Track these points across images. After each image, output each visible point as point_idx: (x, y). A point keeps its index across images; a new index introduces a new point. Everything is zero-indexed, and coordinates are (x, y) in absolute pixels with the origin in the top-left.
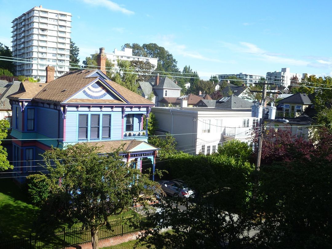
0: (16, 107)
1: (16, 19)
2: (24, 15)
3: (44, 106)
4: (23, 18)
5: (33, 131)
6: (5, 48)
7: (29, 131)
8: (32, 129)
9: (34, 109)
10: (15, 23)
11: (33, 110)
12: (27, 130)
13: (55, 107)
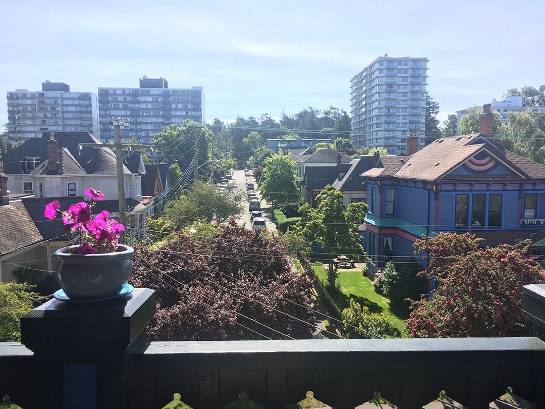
0: (373, 188)
1: (356, 77)
2: (366, 69)
3: (407, 185)
4: (364, 74)
5: (393, 215)
6: (343, 114)
7: (388, 215)
8: (392, 213)
9: (395, 188)
10: (355, 81)
11: (393, 190)
12: (386, 215)
13: (424, 186)
